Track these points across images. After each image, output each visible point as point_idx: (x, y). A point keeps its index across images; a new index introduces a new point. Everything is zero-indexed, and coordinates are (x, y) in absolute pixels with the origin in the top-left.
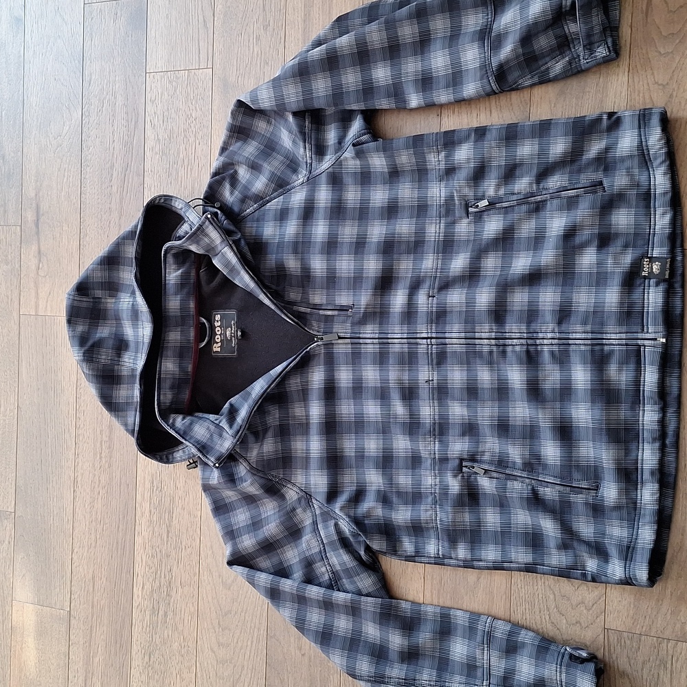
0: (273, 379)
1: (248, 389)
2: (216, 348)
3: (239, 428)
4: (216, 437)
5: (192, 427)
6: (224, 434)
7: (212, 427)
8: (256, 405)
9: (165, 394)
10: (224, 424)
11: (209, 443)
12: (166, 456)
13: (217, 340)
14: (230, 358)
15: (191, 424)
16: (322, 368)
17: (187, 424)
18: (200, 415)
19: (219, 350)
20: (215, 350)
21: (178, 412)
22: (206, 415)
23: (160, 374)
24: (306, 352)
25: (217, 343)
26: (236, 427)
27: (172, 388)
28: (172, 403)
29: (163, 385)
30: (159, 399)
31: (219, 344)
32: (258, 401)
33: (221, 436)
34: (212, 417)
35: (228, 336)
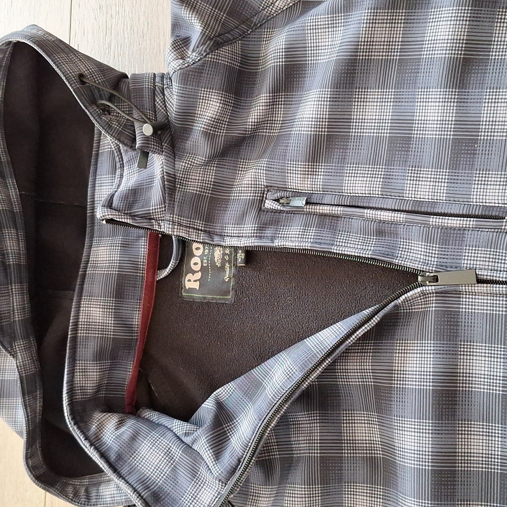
0: (316, 360)
1: (257, 372)
2: (191, 282)
3: (234, 462)
4: (183, 476)
5: (136, 445)
6: (203, 470)
7: (177, 452)
8: (274, 415)
9: (84, 371)
10: (203, 446)
11: (167, 488)
12: (87, 491)
13: (193, 267)
14: (219, 305)
15: (134, 438)
16: (430, 345)
17: (126, 437)
18: (154, 416)
19: (196, 286)
20: (188, 285)
21: (109, 407)
22: (166, 421)
23: (76, 329)
24: (396, 306)
25: (194, 272)
26: (228, 458)
27: (99, 356)
28: (99, 388)
29: (80, 351)
30: (71, 382)
31: (198, 276)
32: (281, 406)
33: (194, 473)
34: (178, 426)
35: (216, 259)
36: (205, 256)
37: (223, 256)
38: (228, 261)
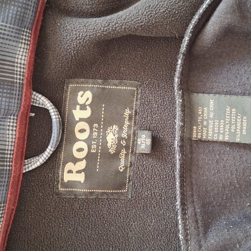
2: (73, 174)
35: (109, 145)
36: (94, 140)
37: (119, 141)
38: (125, 147)
